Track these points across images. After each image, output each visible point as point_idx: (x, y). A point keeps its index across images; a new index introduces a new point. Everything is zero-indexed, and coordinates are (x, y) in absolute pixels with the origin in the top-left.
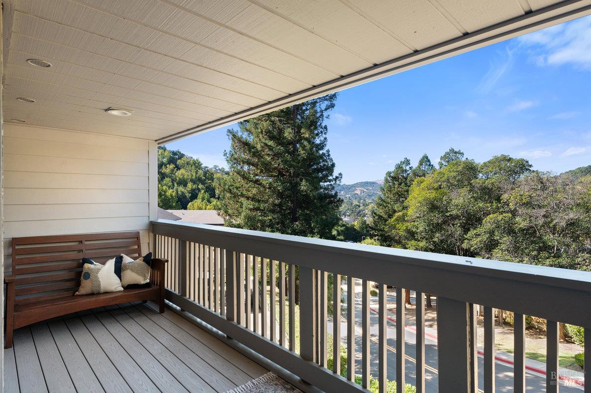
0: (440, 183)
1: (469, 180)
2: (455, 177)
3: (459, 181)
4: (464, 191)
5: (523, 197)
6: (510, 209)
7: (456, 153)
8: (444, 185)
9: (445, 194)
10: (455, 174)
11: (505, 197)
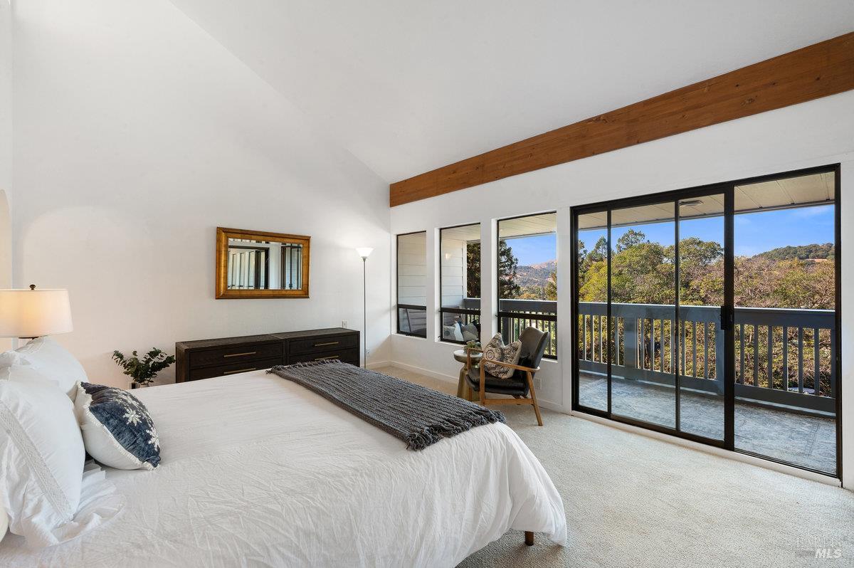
0: (620, 269)
1: (654, 265)
2: (638, 263)
3: (643, 266)
4: (650, 277)
5: (715, 284)
6: (700, 297)
7: (636, 234)
8: (625, 271)
9: (628, 280)
10: (638, 259)
11: (694, 284)
